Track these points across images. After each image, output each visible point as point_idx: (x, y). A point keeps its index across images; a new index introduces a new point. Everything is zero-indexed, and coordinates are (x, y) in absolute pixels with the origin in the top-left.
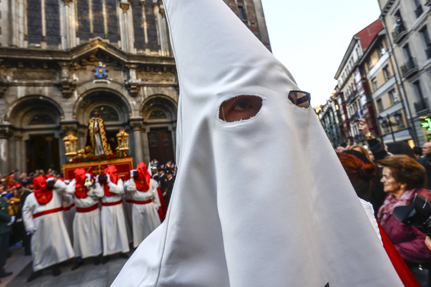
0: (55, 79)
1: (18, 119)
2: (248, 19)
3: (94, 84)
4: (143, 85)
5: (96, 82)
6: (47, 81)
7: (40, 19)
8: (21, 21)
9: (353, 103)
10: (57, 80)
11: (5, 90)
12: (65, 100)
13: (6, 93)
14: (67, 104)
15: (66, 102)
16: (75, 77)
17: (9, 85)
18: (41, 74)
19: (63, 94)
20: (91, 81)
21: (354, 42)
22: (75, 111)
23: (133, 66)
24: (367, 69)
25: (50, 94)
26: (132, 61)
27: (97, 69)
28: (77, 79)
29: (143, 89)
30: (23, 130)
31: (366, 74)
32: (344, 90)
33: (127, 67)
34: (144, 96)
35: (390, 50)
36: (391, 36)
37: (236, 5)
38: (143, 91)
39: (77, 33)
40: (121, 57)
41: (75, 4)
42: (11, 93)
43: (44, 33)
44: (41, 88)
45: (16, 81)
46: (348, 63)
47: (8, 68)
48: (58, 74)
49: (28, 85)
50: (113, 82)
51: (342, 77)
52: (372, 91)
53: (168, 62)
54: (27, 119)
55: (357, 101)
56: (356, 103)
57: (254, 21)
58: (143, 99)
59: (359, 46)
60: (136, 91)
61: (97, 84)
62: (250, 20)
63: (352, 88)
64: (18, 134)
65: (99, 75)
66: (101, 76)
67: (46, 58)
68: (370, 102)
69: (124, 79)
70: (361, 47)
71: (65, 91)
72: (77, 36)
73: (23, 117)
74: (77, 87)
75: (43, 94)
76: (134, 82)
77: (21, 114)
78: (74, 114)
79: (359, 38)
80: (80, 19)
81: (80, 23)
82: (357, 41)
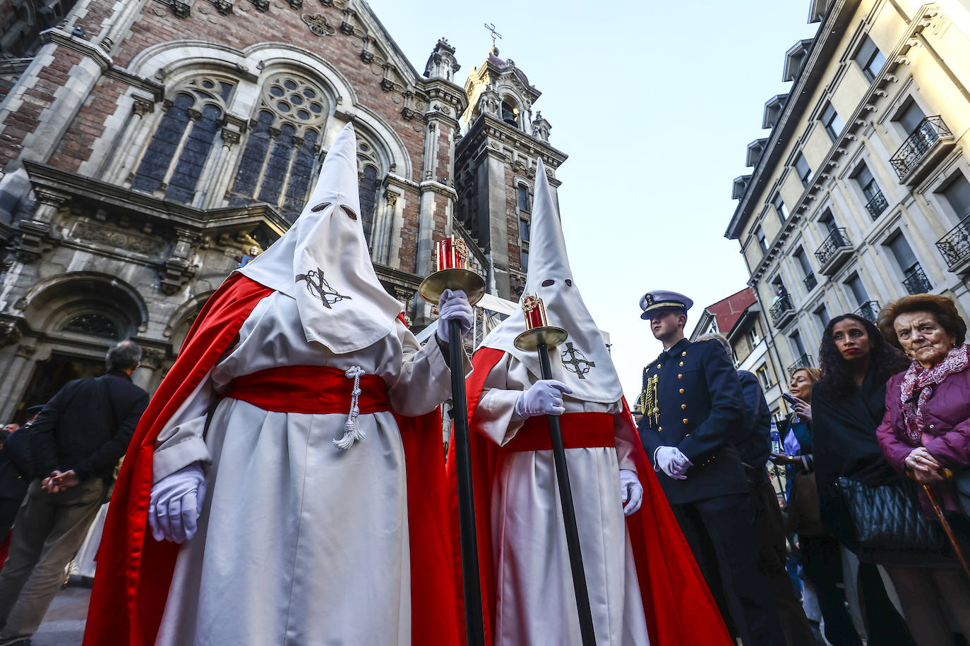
0: (157, 254)
1: (45, 314)
6: (140, 255)
7: (171, 156)
8: (134, 150)
10: (162, 258)
11: (47, 251)
12: (162, 297)
13: (47, 257)
14: (162, 306)
15: (162, 301)
16: (197, 260)
17: (59, 243)
18: (132, 240)
19: (162, 284)
21: (706, 318)
22: (172, 325)
25: (135, 278)
28: (201, 265)
30: (43, 338)
35: (769, 339)
36: (769, 315)
39: (227, 192)
41: (241, 150)
42: (56, 260)
43: (167, 180)
44: (122, 264)
45: (78, 241)
47: (73, 214)
48: (167, 249)
49: (98, 253)
54: (64, 317)
64: (31, 342)
67: (155, 214)
70: (717, 328)
71: (167, 281)
72: (225, 198)
73: (57, 312)
74: (194, 280)
75: (120, 276)
77: (55, 306)
78: (168, 328)
79: (715, 314)
80: (241, 172)
81: (240, 178)
82: (711, 318)
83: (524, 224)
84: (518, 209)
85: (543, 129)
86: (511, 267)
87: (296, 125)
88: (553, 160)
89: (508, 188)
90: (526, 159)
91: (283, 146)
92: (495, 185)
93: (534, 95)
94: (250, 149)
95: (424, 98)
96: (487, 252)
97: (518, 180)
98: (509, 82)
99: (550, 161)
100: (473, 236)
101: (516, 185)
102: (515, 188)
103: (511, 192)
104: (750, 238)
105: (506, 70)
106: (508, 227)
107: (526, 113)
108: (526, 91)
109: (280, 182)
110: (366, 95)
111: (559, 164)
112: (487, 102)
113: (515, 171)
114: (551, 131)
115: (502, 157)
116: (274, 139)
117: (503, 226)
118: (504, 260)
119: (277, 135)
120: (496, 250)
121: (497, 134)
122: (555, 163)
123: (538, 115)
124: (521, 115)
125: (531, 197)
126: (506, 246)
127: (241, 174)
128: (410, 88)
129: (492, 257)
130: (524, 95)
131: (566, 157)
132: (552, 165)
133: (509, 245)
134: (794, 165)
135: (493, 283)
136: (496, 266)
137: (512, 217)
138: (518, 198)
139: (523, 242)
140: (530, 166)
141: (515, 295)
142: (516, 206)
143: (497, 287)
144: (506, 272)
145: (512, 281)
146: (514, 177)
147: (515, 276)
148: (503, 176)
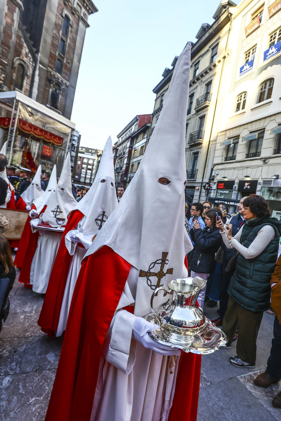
2: (66, 56)
9: (120, 160)
21: (135, 120)
24: (135, 142)
31: (133, 145)
32: (120, 148)
35: (148, 138)
37: (59, 35)
46: (128, 131)
51: (122, 138)
52: (132, 158)
55: (123, 159)
56: (122, 160)
57: (69, 61)
59: (137, 124)
62: (67, 58)
63: (124, 149)
68: (128, 164)
70: (138, 125)
79: (139, 119)
82: (137, 120)
83: (62, 43)
84: (61, 32)
86: (49, 66)
88: (90, 9)
89: (58, 14)
92: (50, 9)
96: (37, 52)
97: (66, 12)
99: (88, 8)
100: (30, 38)
101: (64, 15)
102: (62, 17)
103: (59, 18)
104: (159, 97)
106: (52, 42)
111: (92, 13)
113: (65, 4)
117: (49, 40)
118: (46, 61)
120: (42, 53)
122: (90, 11)
125: (70, 27)
126: (49, 53)
129: (39, 56)
131: (96, 10)
132: (88, 11)
133: (51, 53)
135: (37, 72)
136: (41, 63)
137: (56, 36)
138: (62, 25)
139: (59, 54)
140: (75, 6)
141: (48, 83)
142: (60, 29)
143: (39, 76)
144: (45, 69)
145: (47, 74)
146: (64, 9)
147: (50, 72)
148: (57, 5)
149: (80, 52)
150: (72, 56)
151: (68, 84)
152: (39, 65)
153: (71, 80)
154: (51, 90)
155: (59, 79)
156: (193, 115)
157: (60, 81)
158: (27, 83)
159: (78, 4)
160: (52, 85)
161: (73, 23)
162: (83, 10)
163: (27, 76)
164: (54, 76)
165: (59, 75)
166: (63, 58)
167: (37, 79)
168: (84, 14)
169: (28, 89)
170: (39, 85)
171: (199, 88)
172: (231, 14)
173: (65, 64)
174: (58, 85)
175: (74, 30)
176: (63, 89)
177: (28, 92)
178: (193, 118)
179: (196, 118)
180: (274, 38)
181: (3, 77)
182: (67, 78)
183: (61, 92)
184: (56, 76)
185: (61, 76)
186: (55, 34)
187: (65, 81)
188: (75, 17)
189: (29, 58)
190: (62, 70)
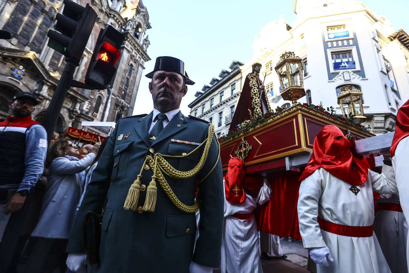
2: (129, 88)
3: (7, 79)
4: (47, 99)
5: (10, 79)
20: (6, 75)
23: (48, 84)
26: (50, 81)
27: (16, 70)
29: (46, 101)
33: (44, 82)
34: (44, 107)
37: (126, 76)
38: (45, 103)
40: (44, 74)
50: (24, 85)
53: (74, 94)
57: (130, 91)
58: (42, 108)
60: (41, 101)
61: (10, 80)
62: (129, 89)
65: (15, 75)
66: (16, 76)
69: (35, 88)
76: (44, 95)
80: (12, 17)
81: (11, 20)
83: (127, 80)
84: (127, 74)
85: (147, 44)
86: (118, 96)
87: (46, 3)
88: (146, 59)
89: (126, 64)
90: (137, 54)
91: (37, 12)
92: (122, 62)
93: (149, 27)
94: (19, 6)
95: (108, 15)
96: (111, 87)
97: (131, 62)
98: (142, 17)
99: (145, 59)
101: (130, 64)
102: (129, 65)
103: (127, 66)
104: (193, 110)
105: (143, 12)
106: (122, 81)
107: (143, 33)
108: (147, 25)
109: (32, 30)
110: (83, 3)
111: (147, 61)
112: (131, 25)
113: (131, 58)
114: (149, 46)
115: (128, 51)
116: (34, 6)
117: (120, 80)
118: (116, 93)
119: (35, 5)
120: (115, 88)
121: (130, 42)
123: (147, 37)
124: (141, 33)
125: (133, 70)
126: (118, 88)
127: (12, 18)
128: (103, 9)
129: (112, 90)
130: (146, 25)
131: (150, 60)
133: (120, 87)
134: (211, 100)
135: (110, 101)
136: (113, 94)
137: (124, 76)
138: (129, 69)
139: (125, 87)
140: (137, 58)
141: (115, 107)
142: (127, 72)
143: (111, 103)
144: (115, 98)
145: (116, 101)
146: (130, 61)
147: (118, 100)
148: (126, 59)
149: (138, 85)
150: (133, 88)
151: (128, 107)
152: (111, 96)
153: (131, 104)
154: (117, 111)
155: (123, 103)
156: (224, 127)
157: (124, 105)
158: (101, 108)
159: (139, 57)
160: (118, 108)
161: (135, 68)
162: (142, 60)
163: (103, 103)
164: (120, 101)
165: (123, 101)
166: (127, 89)
167: (109, 105)
168: (143, 62)
169: (102, 112)
170: (110, 109)
171: (226, 109)
172: (241, 70)
173: (128, 93)
174: (123, 107)
175: (135, 71)
176: (126, 110)
177: (102, 114)
178: (224, 129)
179: (226, 129)
180: (269, 88)
181: (90, 107)
182: (128, 102)
183: (124, 112)
184: (121, 102)
185: (125, 101)
186: (123, 75)
187: (127, 104)
188: (137, 64)
189: (105, 92)
190: (125, 97)
